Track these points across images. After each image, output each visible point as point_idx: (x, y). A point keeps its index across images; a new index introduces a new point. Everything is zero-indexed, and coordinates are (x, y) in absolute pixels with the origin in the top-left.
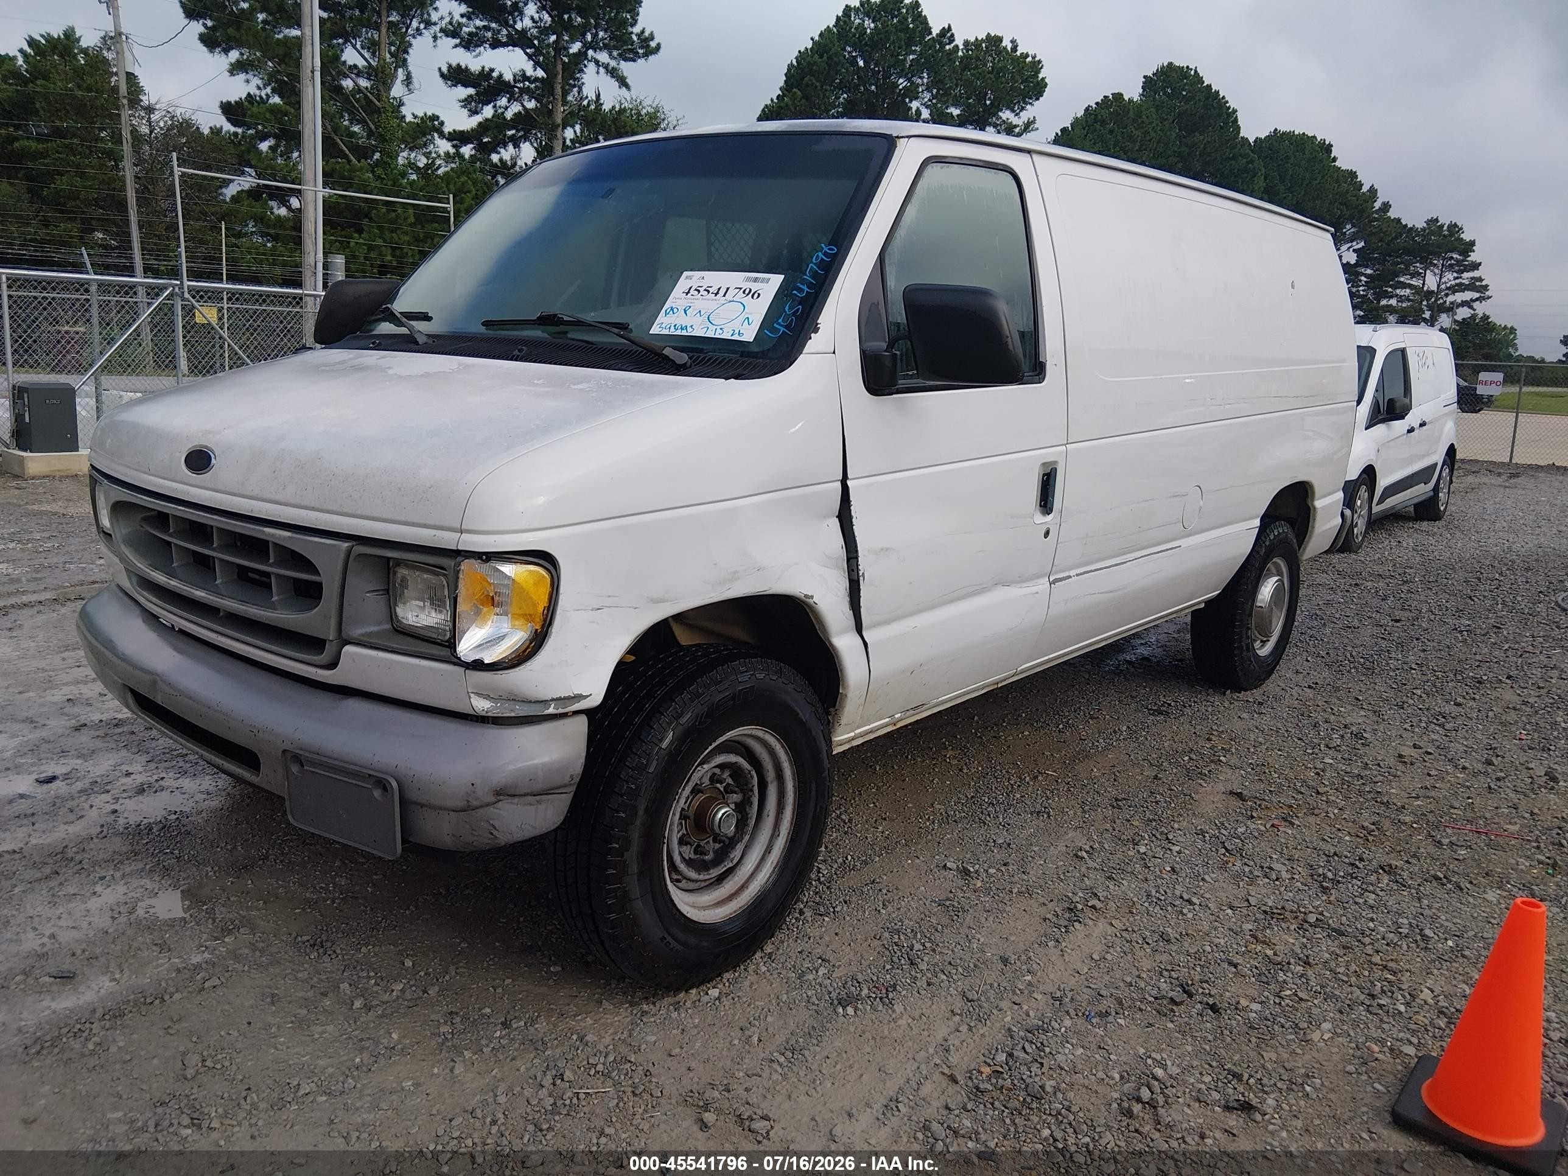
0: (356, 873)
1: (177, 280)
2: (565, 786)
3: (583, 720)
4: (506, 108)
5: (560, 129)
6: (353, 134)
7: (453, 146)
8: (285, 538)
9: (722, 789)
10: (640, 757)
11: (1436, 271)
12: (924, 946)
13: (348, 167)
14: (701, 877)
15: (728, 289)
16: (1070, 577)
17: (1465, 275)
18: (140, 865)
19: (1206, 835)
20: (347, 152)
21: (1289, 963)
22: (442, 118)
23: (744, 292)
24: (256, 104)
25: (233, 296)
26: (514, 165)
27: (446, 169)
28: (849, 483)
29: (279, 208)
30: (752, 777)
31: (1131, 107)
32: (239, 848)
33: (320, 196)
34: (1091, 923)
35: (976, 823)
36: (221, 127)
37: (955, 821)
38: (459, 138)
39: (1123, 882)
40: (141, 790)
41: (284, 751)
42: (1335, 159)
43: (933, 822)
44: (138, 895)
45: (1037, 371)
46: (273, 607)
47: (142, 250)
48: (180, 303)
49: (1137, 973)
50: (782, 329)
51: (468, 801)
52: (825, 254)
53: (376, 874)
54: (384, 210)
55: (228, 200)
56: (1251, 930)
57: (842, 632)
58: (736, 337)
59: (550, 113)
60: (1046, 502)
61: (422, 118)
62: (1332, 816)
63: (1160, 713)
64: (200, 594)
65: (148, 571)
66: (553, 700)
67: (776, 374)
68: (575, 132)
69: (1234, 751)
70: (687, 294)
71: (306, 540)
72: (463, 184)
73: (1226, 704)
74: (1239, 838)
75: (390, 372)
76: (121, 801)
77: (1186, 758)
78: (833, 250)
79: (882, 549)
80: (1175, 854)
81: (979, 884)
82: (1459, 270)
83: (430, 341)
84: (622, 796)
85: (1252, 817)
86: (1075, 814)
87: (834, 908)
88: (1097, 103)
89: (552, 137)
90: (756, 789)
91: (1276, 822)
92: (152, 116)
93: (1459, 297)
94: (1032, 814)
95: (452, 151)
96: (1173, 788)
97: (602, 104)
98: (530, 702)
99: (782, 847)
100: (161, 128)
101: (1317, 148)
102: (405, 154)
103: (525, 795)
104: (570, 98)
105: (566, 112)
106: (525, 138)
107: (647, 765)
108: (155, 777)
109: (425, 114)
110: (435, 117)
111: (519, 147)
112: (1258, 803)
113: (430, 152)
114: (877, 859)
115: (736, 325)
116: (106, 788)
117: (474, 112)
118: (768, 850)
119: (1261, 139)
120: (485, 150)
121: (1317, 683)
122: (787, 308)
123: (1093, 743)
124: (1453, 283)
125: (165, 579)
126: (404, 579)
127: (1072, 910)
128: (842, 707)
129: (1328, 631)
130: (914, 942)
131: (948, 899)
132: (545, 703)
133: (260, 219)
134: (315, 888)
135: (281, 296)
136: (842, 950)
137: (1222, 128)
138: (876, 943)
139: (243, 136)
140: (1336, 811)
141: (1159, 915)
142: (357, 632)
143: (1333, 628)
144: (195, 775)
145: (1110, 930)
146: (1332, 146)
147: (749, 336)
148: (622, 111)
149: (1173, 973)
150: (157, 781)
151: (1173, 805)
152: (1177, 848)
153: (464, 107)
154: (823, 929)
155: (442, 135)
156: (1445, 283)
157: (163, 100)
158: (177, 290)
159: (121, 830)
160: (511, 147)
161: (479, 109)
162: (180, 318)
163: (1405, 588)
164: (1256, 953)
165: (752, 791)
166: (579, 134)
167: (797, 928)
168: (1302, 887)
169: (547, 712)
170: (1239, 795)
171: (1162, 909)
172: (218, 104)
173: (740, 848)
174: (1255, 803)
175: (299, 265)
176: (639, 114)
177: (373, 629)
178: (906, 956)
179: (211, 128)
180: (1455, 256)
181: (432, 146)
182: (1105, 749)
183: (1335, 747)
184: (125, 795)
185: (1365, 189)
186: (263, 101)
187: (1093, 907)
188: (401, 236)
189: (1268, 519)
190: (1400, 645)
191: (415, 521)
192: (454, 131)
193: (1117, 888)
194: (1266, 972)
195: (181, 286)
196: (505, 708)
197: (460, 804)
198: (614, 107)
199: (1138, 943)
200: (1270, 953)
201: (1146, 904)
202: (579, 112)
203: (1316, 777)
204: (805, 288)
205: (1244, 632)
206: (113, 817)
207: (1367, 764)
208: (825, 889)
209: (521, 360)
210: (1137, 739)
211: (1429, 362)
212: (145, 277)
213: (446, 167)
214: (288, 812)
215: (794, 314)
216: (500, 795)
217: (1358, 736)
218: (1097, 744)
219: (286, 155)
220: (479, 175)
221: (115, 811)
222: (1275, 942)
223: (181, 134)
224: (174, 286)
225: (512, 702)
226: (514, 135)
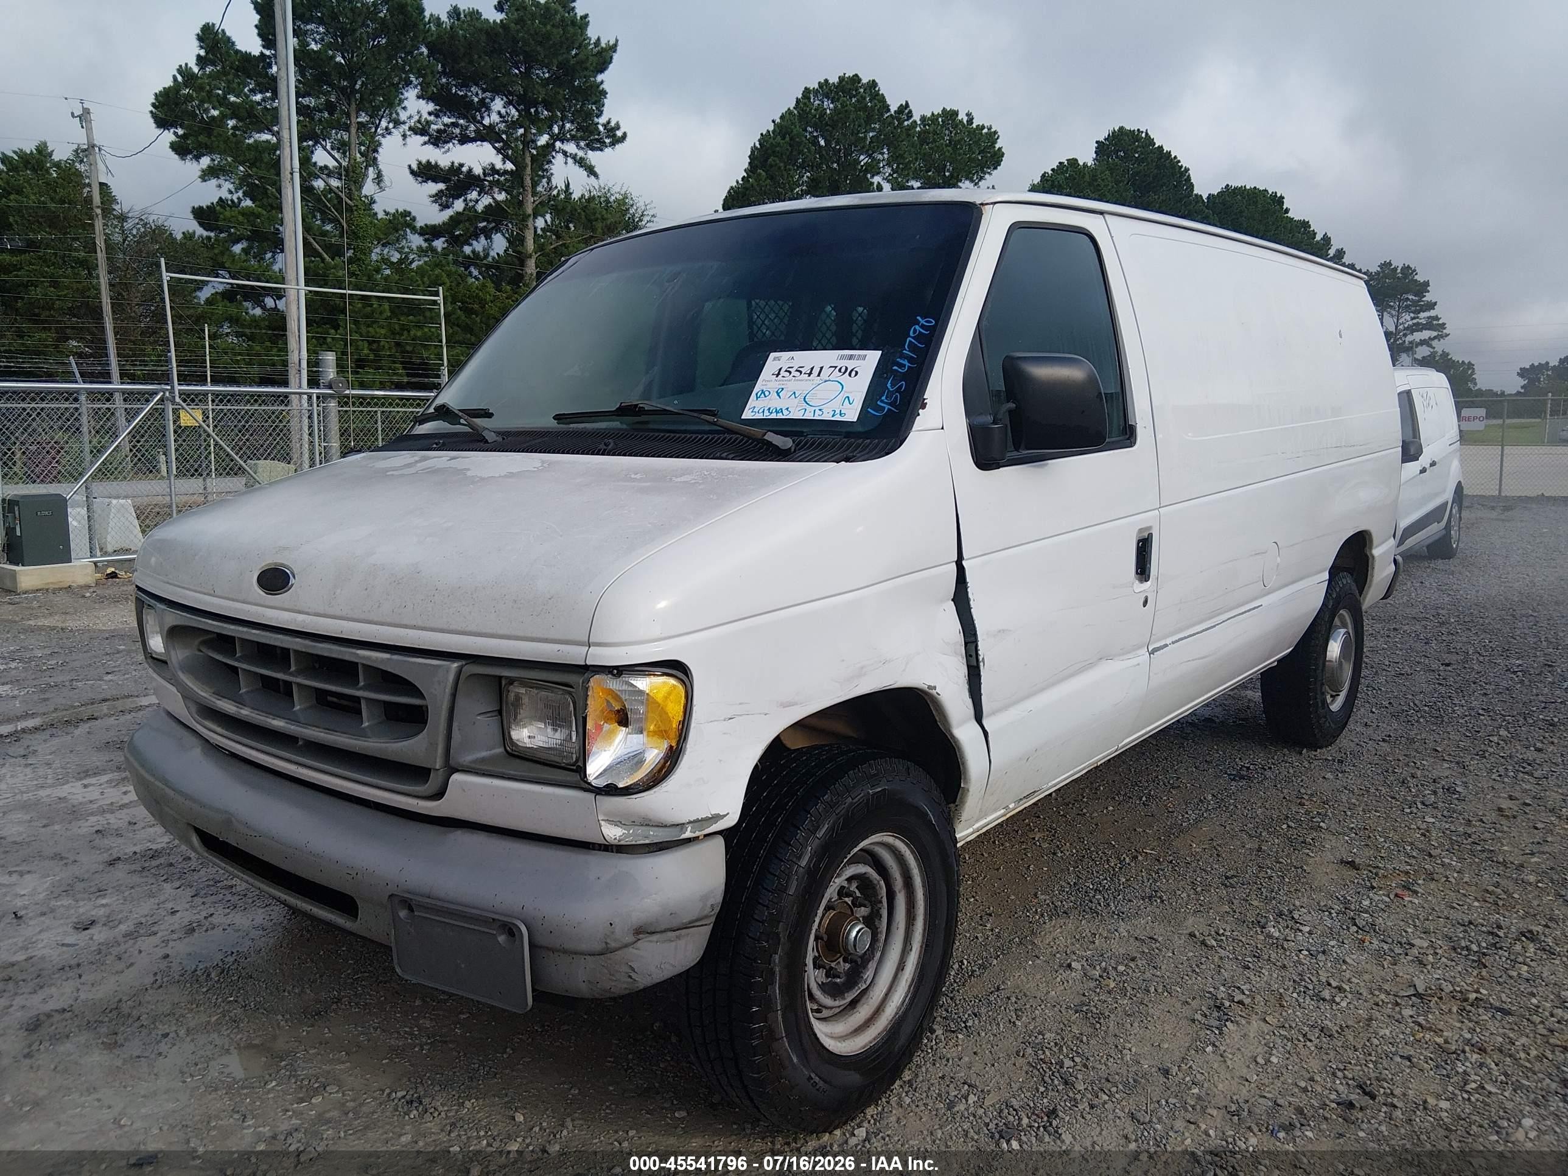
0: (441, 1013)
1: (167, 384)
2: (706, 917)
3: (720, 842)
4: (477, 201)
5: (531, 219)
6: (325, 234)
7: (426, 240)
8: (383, 660)
9: (850, 903)
10: (779, 878)
11: (1394, 313)
12: (1073, 1061)
13: (322, 265)
14: (837, 1003)
15: (822, 368)
16: (1166, 646)
17: (1422, 315)
18: (204, 1018)
19: (1332, 911)
20: (320, 250)
21: (1464, 1051)
22: (413, 214)
23: (840, 370)
24: (228, 209)
25: (219, 398)
26: (487, 255)
27: (420, 263)
28: (964, 563)
29: (254, 308)
30: (881, 888)
31: (1086, 172)
32: (308, 991)
33: (302, 294)
34: (1244, 1022)
35: (1087, 913)
36: (194, 232)
37: (1065, 912)
38: (431, 232)
39: (1263, 971)
40: (190, 930)
41: (391, 896)
42: (1287, 211)
43: (1042, 915)
44: (209, 1053)
45: (1127, 436)
46: (363, 734)
47: (118, 357)
48: (171, 407)
49: (1309, 1075)
50: (887, 407)
51: (606, 943)
52: (923, 326)
53: (462, 1013)
54: (360, 305)
55: (203, 303)
56: (1411, 1017)
57: (963, 722)
58: (837, 418)
59: (521, 204)
60: (1143, 569)
61: (394, 215)
62: (1453, 881)
63: (1242, 777)
64: (278, 724)
65: (214, 700)
66: (690, 822)
67: (887, 454)
68: (546, 221)
69: (1331, 815)
70: (778, 375)
71: (408, 662)
72: (437, 276)
73: (1306, 764)
74: (1366, 912)
75: (469, 473)
76: (171, 944)
77: (1284, 826)
78: (931, 322)
79: (1000, 631)
80: (1307, 935)
81: (1112, 985)
82: (1416, 310)
83: (499, 439)
84: (763, 922)
85: (1373, 888)
86: (1189, 896)
87: (964, 1022)
88: (1053, 170)
89: (523, 227)
90: (885, 900)
91: (1399, 891)
92: (125, 224)
93: (1418, 336)
94: (1143, 900)
95: (425, 245)
96: (1281, 860)
97: (571, 194)
98: (666, 826)
99: (915, 963)
100: (134, 236)
101: (1269, 201)
102: (378, 250)
103: (665, 931)
104: (539, 189)
105: (537, 203)
106: (497, 230)
107: (786, 888)
108: (204, 914)
109: (397, 211)
110: (407, 213)
111: (491, 238)
112: (1374, 871)
113: (403, 248)
114: (995, 962)
115: (836, 405)
116: (153, 929)
117: (445, 207)
118: (901, 967)
119: (1213, 195)
120: (456, 242)
121: (1390, 736)
122: (889, 385)
123: (1183, 816)
124: (1410, 323)
125: (235, 709)
126: (518, 698)
127: (1219, 1007)
128: (963, 802)
129: (1382, 679)
130: (1061, 1057)
131: (1083, 1004)
132: (681, 826)
133: (234, 320)
134: (398, 1033)
135: (273, 396)
136: (987, 1072)
137: (1175, 186)
138: (1020, 1061)
139: (215, 240)
140: (1456, 875)
141: (1311, 1007)
142: (467, 758)
143: (1386, 676)
144: (245, 909)
145: (1266, 1028)
146: (1283, 198)
147: (852, 414)
148: (591, 199)
149: (1346, 1072)
150: (206, 918)
151: (1287, 880)
152: (1307, 929)
153: (435, 202)
154: (960, 1048)
155: (414, 230)
156: (1403, 323)
157: (136, 208)
158: (167, 394)
159: (177, 977)
160: (482, 239)
161: (449, 204)
162: (171, 422)
163: (1444, 630)
164: (1426, 1043)
165: (881, 902)
166: (549, 223)
167: (932, 1048)
168: (1449, 963)
169: (684, 836)
170: (1352, 865)
171: (1312, 1000)
172: (190, 210)
173: (872, 966)
174: (1370, 871)
175: (285, 364)
176: (607, 201)
177: (484, 754)
178: (1058, 1075)
179: (183, 233)
180: (1410, 297)
181: (404, 241)
182: (1196, 821)
183: (1431, 805)
184: (175, 936)
185: (1318, 238)
186: (234, 205)
187: (1240, 1002)
188: (378, 330)
189: (1335, 571)
190: (1460, 690)
191: (534, 635)
192: (426, 225)
193: (1258, 979)
194: (1443, 1064)
195: (172, 391)
196: (638, 835)
197: (598, 947)
198: (583, 196)
199: (1299, 1041)
200: (1440, 1040)
201: (1295, 995)
202: (549, 201)
203: (1422, 838)
204: (906, 362)
205: (1319, 688)
206: (165, 963)
207: (1469, 821)
208: (949, 1001)
209: (608, 454)
210: (1227, 808)
211: (1432, 402)
212: (122, 383)
213: (419, 261)
214: (395, 961)
215: (898, 390)
216: (640, 933)
217: (1450, 790)
218: (1186, 816)
219: (260, 257)
220: (453, 268)
221: (167, 956)
222: (1440, 1027)
223: (154, 240)
224: (164, 391)
225: (644, 828)
226: (485, 227)
